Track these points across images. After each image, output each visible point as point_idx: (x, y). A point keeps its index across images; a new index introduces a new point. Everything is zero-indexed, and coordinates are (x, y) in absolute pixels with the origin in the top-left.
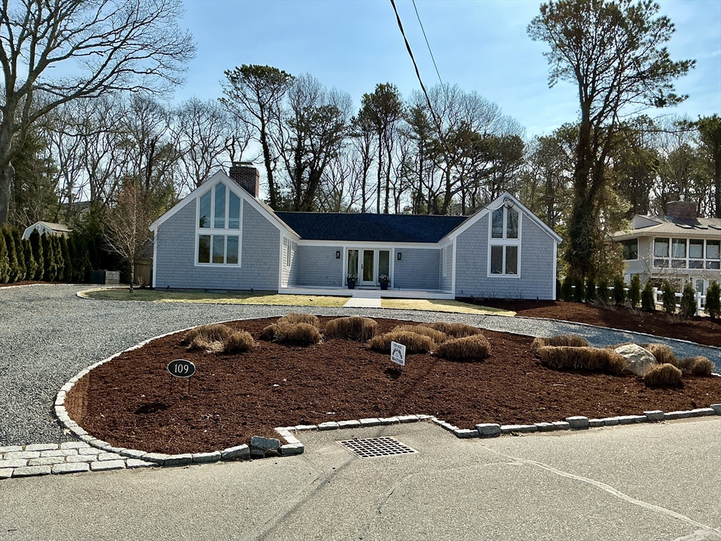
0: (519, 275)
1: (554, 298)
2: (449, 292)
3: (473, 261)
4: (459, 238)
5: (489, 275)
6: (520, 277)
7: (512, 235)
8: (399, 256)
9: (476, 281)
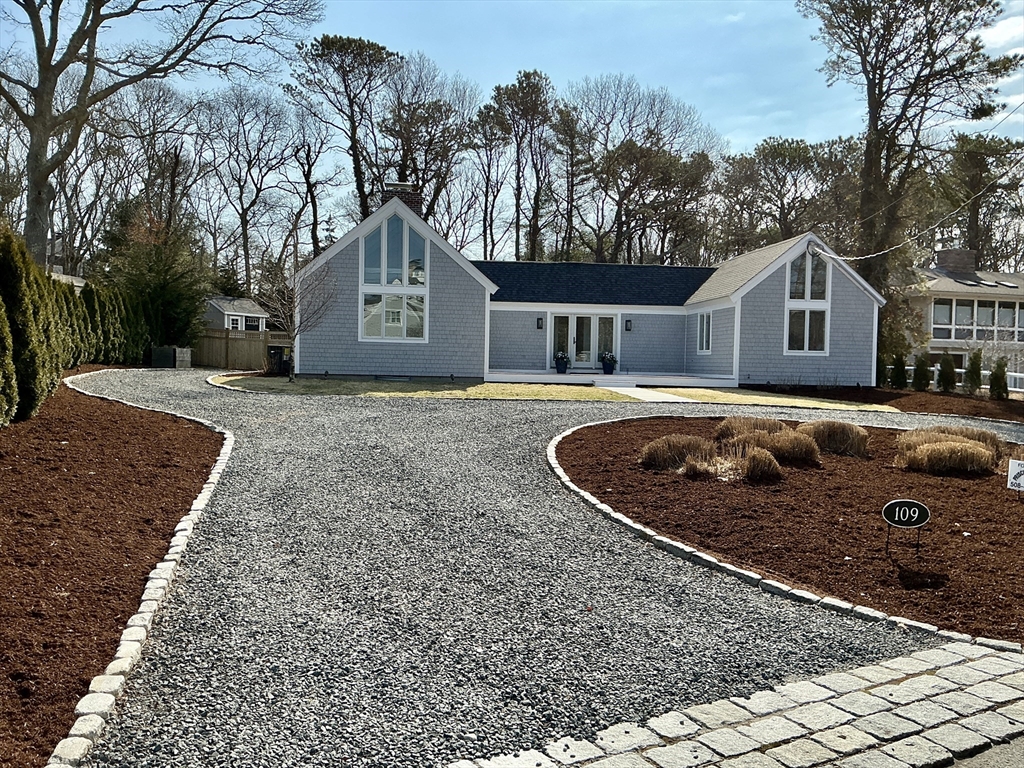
0: (827, 352)
1: (874, 384)
2: (731, 377)
3: (764, 332)
4: (744, 299)
5: (786, 352)
6: (828, 355)
7: (818, 294)
8: (628, 325)
9: (768, 361)
